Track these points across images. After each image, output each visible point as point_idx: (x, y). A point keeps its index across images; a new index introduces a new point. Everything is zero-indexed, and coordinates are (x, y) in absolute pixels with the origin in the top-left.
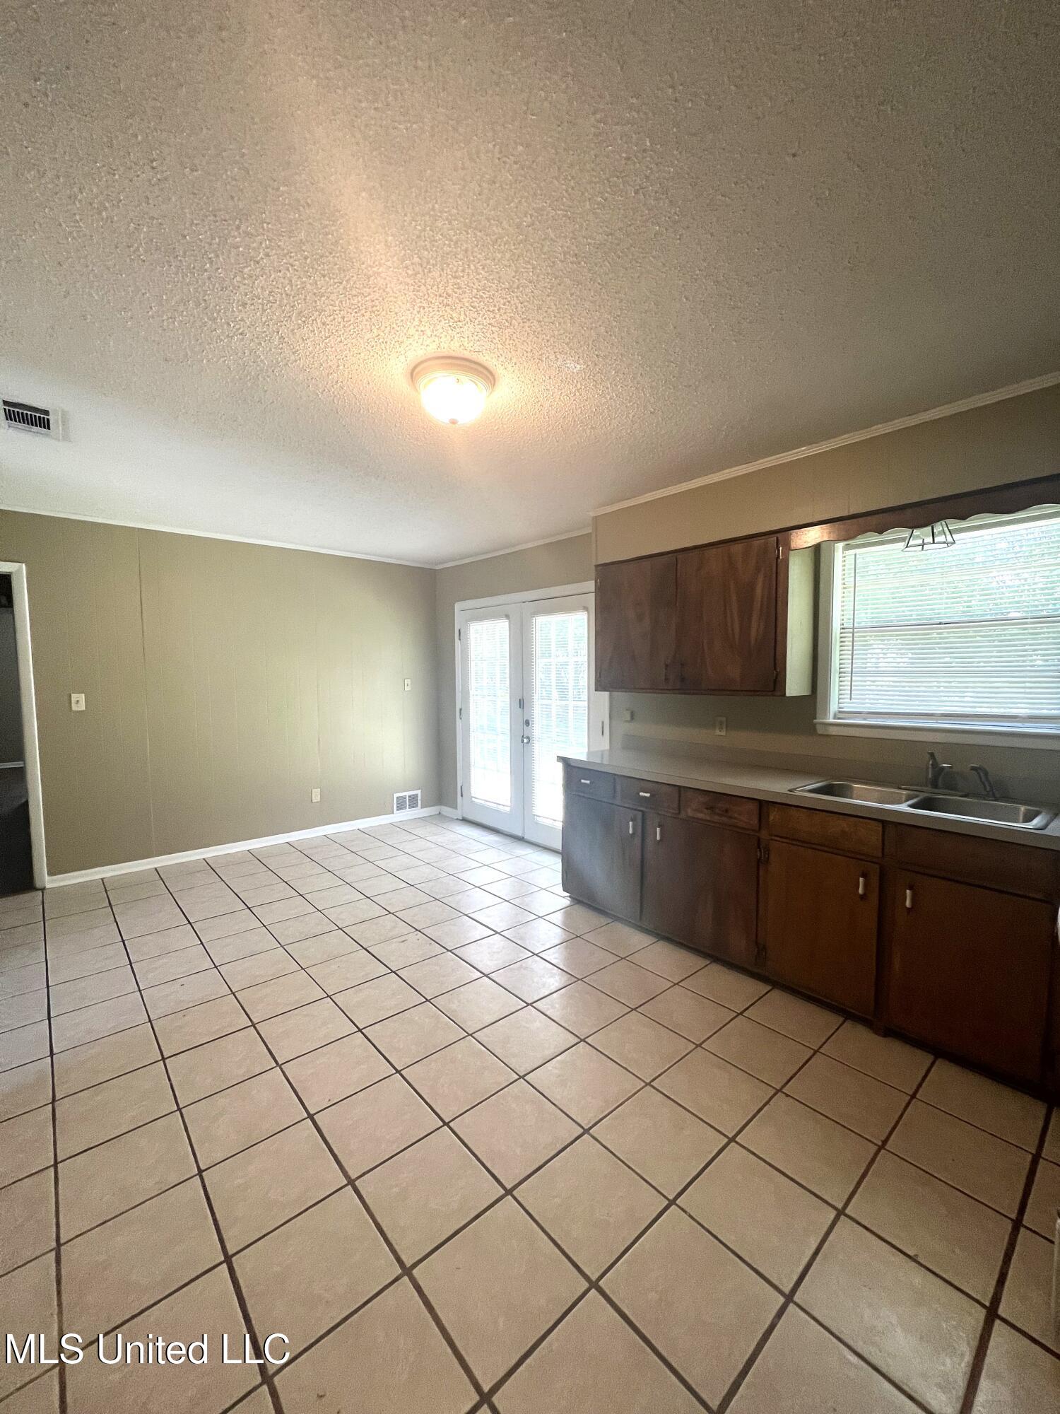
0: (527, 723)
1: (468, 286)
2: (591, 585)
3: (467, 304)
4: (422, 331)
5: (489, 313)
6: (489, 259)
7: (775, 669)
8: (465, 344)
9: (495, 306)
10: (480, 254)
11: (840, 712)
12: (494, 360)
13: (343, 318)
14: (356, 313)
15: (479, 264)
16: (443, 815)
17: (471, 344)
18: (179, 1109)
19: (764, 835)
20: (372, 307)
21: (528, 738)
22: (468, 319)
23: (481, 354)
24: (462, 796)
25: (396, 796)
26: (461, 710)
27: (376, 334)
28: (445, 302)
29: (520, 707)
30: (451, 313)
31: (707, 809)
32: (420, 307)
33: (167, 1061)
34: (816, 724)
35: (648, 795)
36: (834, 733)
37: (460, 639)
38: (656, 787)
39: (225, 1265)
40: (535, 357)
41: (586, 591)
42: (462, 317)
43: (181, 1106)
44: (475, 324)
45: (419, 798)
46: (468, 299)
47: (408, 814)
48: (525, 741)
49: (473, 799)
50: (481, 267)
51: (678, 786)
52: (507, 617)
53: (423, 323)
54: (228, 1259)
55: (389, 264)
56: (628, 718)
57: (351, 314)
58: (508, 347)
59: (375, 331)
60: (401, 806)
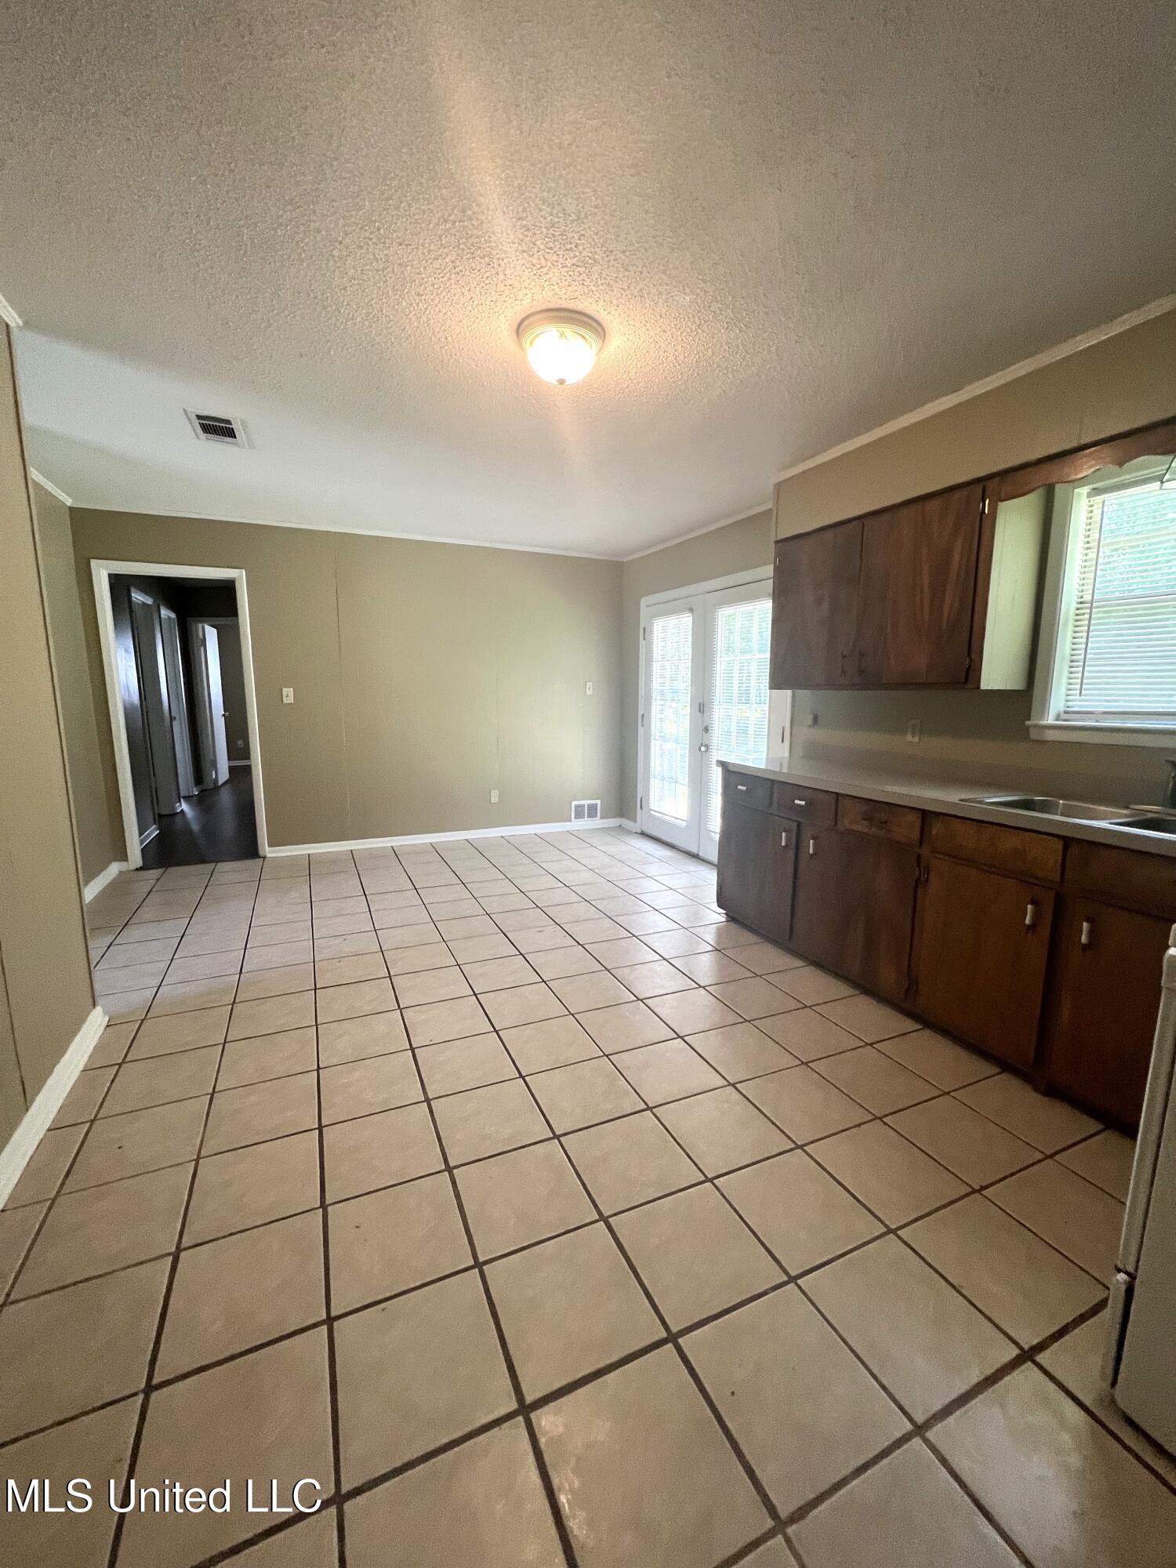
0: (706, 730)
1: (536, 226)
2: (769, 570)
3: (542, 247)
4: (510, 285)
5: (568, 252)
6: (544, 191)
7: (969, 655)
8: (557, 291)
9: (571, 243)
10: (534, 187)
11: (1066, 712)
12: (594, 305)
13: (433, 285)
14: (442, 277)
15: (537, 200)
16: (624, 829)
17: (564, 290)
18: (317, 1025)
19: (925, 851)
20: (455, 268)
21: (707, 746)
22: (549, 263)
23: (577, 300)
24: (641, 808)
25: (574, 803)
26: (643, 715)
27: (469, 297)
28: (520, 248)
29: (700, 711)
30: (530, 259)
31: (864, 820)
32: (498, 259)
33: (317, 991)
34: (1028, 727)
35: (803, 803)
36: (1050, 739)
37: (644, 639)
38: (814, 795)
39: (317, 1131)
40: (636, 294)
41: (764, 577)
42: (543, 261)
43: (318, 1023)
44: (559, 267)
45: (599, 807)
46: (541, 241)
47: (585, 823)
48: (703, 749)
49: (652, 812)
50: (541, 202)
51: (836, 793)
52: (691, 610)
53: (508, 276)
54: (320, 1128)
55: (452, 217)
56: (810, 722)
57: (439, 279)
58: (601, 287)
59: (466, 293)
60: (579, 814)
